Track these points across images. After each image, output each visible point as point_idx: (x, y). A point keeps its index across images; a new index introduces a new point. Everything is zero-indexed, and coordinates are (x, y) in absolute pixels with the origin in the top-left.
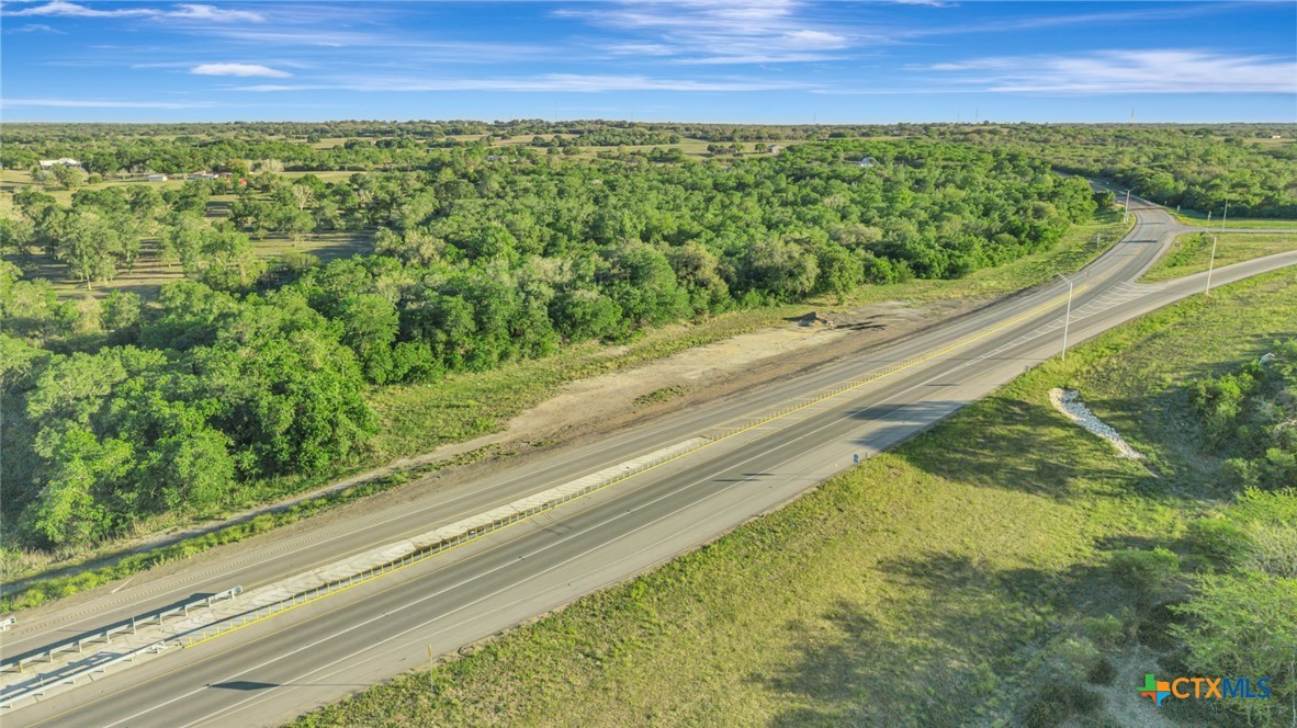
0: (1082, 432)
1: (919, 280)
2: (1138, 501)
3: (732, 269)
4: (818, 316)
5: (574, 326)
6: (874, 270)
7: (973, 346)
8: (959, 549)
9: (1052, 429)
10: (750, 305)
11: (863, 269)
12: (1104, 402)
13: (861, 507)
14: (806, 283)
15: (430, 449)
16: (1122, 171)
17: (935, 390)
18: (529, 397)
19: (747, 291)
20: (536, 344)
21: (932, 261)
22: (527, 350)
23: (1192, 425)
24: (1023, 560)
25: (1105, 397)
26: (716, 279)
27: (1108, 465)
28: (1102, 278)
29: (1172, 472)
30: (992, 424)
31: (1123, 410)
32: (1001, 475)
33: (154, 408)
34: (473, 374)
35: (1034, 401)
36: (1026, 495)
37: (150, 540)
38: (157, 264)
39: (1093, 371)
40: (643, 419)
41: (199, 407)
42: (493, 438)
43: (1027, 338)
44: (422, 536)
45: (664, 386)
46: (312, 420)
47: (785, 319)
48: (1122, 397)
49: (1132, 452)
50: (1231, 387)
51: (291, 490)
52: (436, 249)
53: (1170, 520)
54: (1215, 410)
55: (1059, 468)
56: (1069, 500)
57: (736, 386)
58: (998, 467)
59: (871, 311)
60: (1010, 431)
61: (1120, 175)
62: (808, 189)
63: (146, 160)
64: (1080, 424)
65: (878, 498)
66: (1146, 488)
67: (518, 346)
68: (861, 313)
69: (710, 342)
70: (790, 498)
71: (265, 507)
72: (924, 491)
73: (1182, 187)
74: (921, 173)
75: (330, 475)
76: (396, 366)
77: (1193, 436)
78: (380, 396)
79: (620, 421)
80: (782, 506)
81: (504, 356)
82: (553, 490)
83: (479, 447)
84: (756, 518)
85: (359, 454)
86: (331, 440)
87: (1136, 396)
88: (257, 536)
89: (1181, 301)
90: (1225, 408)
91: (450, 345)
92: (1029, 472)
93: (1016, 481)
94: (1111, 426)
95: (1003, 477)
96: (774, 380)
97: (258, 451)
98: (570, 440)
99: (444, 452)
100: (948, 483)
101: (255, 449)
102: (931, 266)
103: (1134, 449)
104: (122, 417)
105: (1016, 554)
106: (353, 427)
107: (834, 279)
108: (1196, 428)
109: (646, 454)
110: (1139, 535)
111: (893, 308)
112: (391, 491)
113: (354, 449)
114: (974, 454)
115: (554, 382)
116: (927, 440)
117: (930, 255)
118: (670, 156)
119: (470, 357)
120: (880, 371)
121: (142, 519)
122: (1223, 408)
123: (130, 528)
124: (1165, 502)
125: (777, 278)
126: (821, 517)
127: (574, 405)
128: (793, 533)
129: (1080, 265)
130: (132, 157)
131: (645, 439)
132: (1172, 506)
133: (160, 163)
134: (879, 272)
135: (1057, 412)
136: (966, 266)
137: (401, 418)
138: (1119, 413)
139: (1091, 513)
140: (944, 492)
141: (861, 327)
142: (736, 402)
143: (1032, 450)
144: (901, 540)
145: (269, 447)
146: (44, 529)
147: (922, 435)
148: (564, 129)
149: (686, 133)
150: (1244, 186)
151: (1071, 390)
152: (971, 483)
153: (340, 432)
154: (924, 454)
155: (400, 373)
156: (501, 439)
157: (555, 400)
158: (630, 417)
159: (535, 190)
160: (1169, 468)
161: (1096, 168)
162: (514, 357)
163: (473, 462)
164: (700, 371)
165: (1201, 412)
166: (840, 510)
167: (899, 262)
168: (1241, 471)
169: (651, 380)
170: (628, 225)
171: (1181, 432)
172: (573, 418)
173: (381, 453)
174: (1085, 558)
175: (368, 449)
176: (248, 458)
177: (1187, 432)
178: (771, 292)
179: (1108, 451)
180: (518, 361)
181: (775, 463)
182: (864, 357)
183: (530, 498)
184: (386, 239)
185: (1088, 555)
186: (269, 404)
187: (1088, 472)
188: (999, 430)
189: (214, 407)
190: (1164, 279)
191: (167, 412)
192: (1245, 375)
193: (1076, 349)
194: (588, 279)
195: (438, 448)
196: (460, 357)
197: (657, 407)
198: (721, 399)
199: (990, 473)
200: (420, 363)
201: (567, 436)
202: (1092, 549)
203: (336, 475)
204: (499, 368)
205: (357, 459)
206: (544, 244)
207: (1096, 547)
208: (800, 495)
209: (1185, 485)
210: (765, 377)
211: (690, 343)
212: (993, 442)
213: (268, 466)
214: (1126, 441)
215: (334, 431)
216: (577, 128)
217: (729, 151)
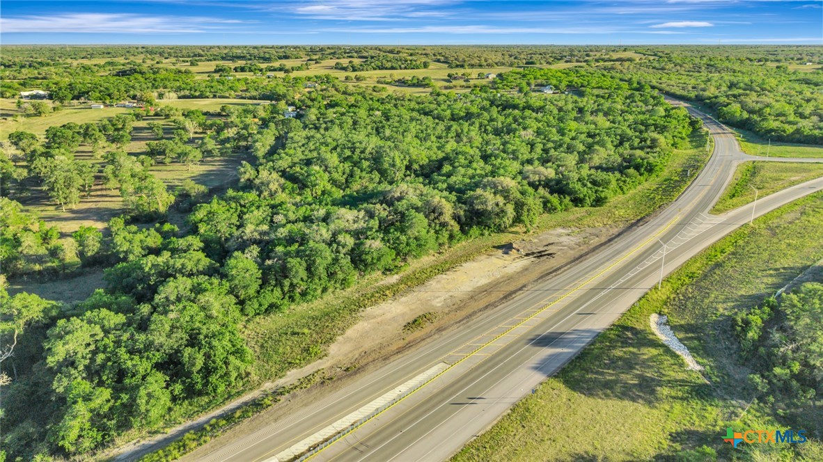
0: (667, 350)
1: (577, 208)
2: (697, 403)
3: (462, 213)
4: (514, 246)
5: (366, 265)
6: (549, 205)
7: (606, 276)
8: (590, 449)
9: (650, 349)
10: (473, 237)
11: (542, 205)
12: (681, 326)
13: (535, 423)
14: (507, 222)
15: (284, 373)
16: (709, 98)
17: (583, 318)
18: (341, 325)
19: (471, 227)
20: (344, 280)
21: (585, 196)
22: (338, 285)
23: (732, 344)
24: (628, 454)
25: (683, 322)
26: (453, 222)
27: (681, 376)
28: (688, 208)
29: (718, 380)
30: (614, 347)
31: (693, 332)
32: (618, 389)
33: (122, 360)
34: (306, 304)
35: (639, 327)
36: (631, 403)
37: (125, 449)
38: (104, 187)
39: (677, 299)
40: (408, 346)
41: (148, 358)
42: (320, 364)
43: (639, 269)
44: (282, 452)
45: (421, 314)
46: (214, 362)
47: (494, 247)
48: (693, 322)
49: (696, 365)
50: (756, 320)
51: (204, 409)
52: (279, 185)
53: (715, 417)
54: (746, 335)
55: (653, 380)
56: (657, 405)
57: (463, 313)
58: (616, 382)
59: (547, 239)
60: (625, 353)
61: (708, 101)
62: (510, 120)
63: (89, 92)
64: (666, 343)
65: (545, 415)
66: (701, 392)
67: (333, 282)
68: (541, 241)
69: (448, 270)
70: (494, 420)
71: (189, 423)
72: (573, 407)
73: (746, 115)
74: (582, 102)
75: (226, 396)
76: (260, 305)
77: (732, 352)
78: (251, 326)
79: (394, 347)
80: (490, 427)
81: (325, 290)
82: (357, 412)
83: (311, 372)
84: (475, 438)
85: (242, 379)
86: (226, 374)
87: (701, 321)
88: (188, 454)
89: (735, 231)
90: (752, 334)
91: (292, 286)
92: (635, 385)
93: (626, 393)
94: (685, 345)
95: (619, 391)
96: (486, 307)
97: (183, 383)
98: (366, 365)
99: (292, 376)
100: (586, 399)
101: (181, 381)
102: (584, 199)
103: (698, 363)
104: (103, 366)
105: (624, 451)
106: (238, 362)
107: (524, 218)
108: (735, 347)
109: (410, 378)
110: (696, 429)
111: (560, 236)
112: (263, 412)
113: (239, 376)
114: (602, 374)
115: (355, 307)
116: (576, 365)
117: (583, 191)
118: (424, 83)
119: (304, 294)
120: (550, 300)
121: (119, 435)
122: (750, 334)
123: (113, 440)
124: (713, 403)
125: (490, 219)
126: (512, 434)
127: (367, 332)
128: (496, 448)
129: (677, 195)
130: (80, 90)
131: (411, 364)
132: (717, 406)
133: (98, 94)
134: (552, 206)
135: (653, 334)
136: (606, 198)
137: (265, 345)
138: (690, 335)
139: (669, 414)
140: (585, 404)
141: (540, 255)
142: (464, 329)
143: (637, 367)
144: (558, 446)
145: (190, 380)
146: (63, 446)
147: (573, 361)
148: (355, 55)
149: (433, 57)
150: (784, 115)
151: (663, 315)
152: (601, 398)
153: (231, 368)
154: (573, 377)
155: (263, 309)
156: (324, 364)
157: (356, 327)
158: (401, 343)
159: (337, 122)
160: (717, 376)
161: (693, 95)
162: (330, 290)
163: (309, 386)
164: (442, 298)
165: (738, 336)
166: (523, 426)
167: (565, 198)
168: (757, 384)
169: (413, 307)
170: (398, 162)
171: (725, 349)
172: (368, 345)
173: (255, 378)
174: (664, 449)
175: (248, 374)
176: (178, 388)
177: (729, 348)
178: (486, 226)
179: (682, 365)
180: (333, 292)
181: (486, 388)
182: (541, 285)
183: (344, 419)
184: (247, 173)
185: (665, 447)
186: (189, 354)
187: (669, 382)
188: (618, 352)
189: (157, 357)
190: (725, 210)
191: (129, 364)
192: (766, 308)
193: (667, 280)
194: (374, 230)
195: (288, 373)
196: (298, 295)
197: (418, 333)
198: (456, 326)
199: (611, 388)
200: (274, 300)
201: (363, 362)
202: (668, 441)
203: (230, 397)
204: (322, 298)
205: (241, 384)
206: (345, 176)
207: (671, 440)
208: (501, 417)
209: (726, 389)
210: (482, 304)
211: (436, 271)
212: (613, 363)
213: (189, 391)
214: (693, 356)
215: (227, 368)
216: (364, 55)
217: (461, 78)
